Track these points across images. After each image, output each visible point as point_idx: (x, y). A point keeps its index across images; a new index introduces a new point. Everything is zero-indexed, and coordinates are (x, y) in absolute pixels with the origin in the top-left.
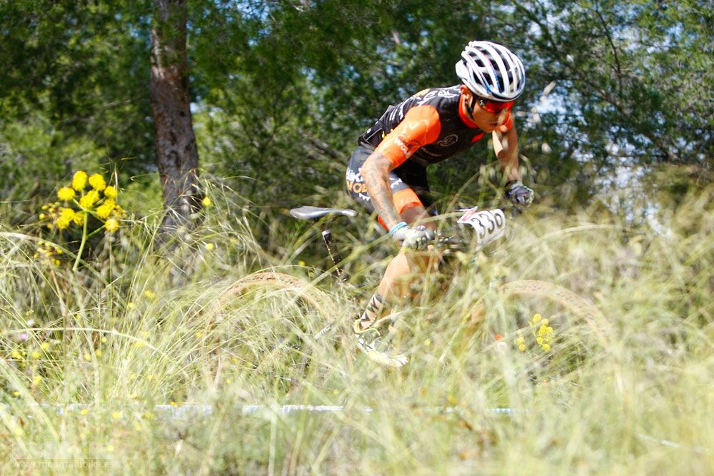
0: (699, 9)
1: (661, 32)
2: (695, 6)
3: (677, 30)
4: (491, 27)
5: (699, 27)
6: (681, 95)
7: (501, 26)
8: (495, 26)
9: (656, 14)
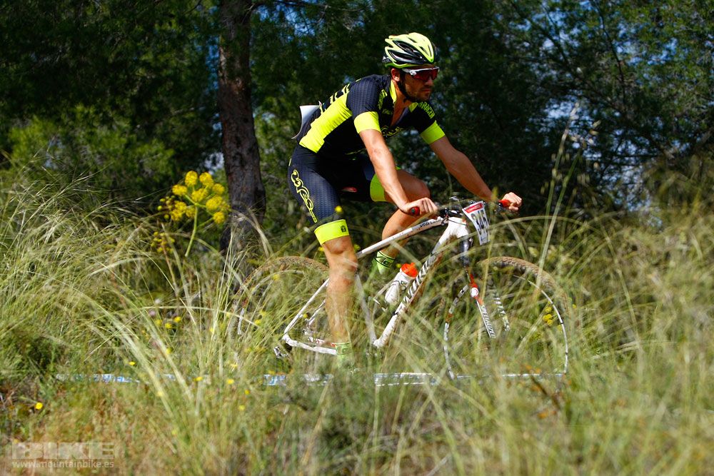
0: (692, 26)
1: (659, 46)
2: (688, 24)
3: (672, 46)
4: (511, 44)
5: (692, 42)
6: (676, 102)
7: (519, 42)
8: (514, 41)
9: (654, 32)
